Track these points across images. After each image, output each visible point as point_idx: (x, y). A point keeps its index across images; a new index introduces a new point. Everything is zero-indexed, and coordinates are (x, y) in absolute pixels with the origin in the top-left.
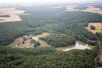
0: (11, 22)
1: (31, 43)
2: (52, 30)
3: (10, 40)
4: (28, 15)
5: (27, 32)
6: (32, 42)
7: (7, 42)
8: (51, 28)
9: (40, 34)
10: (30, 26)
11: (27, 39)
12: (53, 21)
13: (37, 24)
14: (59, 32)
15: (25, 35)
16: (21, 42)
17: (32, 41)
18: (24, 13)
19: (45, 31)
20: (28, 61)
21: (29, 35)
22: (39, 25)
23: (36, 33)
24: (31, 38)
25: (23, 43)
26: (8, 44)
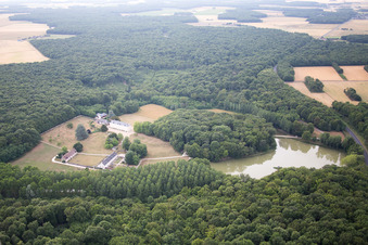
0: (10, 65)
1: (110, 148)
2: (173, 94)
3: (24, 140)
4: (66, 40)
5: (82, 103)
6: (115, 145)
7: (13, 148)
8: (167, 86)
9: (131, 110)
10: (86, 82)
11: (89, 132)
12: (166, 60)
13: (110, 75)
14: (203, 104)
15: (77, 114)
16: (70, 147)
17: (113, 140)
18: (48, 32)
19: (150, 100)
20: (126, 227)
21: (93, 117)
22: (118, 77)
23: (119, 108)
24: (104, 129)
25: (78, 148)
26: (19, 155)
